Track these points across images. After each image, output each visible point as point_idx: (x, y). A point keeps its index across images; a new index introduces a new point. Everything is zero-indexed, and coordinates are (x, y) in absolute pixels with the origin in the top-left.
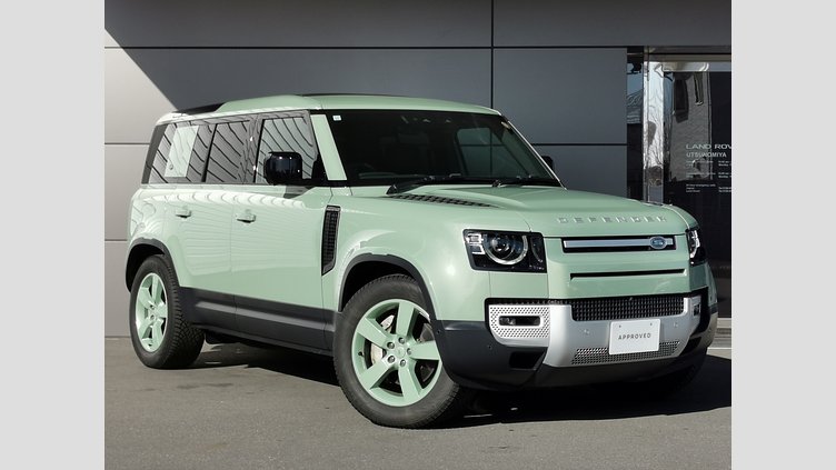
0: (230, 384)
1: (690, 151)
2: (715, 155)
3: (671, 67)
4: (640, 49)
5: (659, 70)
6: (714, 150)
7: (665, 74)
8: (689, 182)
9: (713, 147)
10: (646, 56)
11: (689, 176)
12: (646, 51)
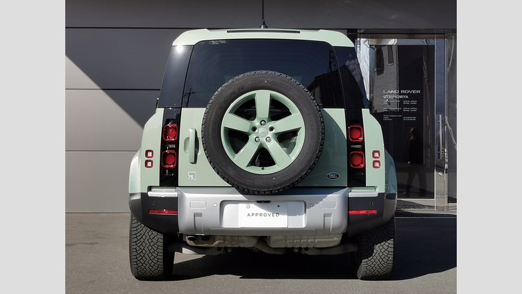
0: (97, 243)
1: (386, 94)
2: (401, 97)
3: (374, 42)
4: (355, 30)
5: (367, 43)
6: (400, 94)
7: (370, 46)
8: (385, 113)
9: (400, 92)
10: (359, 35)
11: (385, 109)
12: (358, 31)
